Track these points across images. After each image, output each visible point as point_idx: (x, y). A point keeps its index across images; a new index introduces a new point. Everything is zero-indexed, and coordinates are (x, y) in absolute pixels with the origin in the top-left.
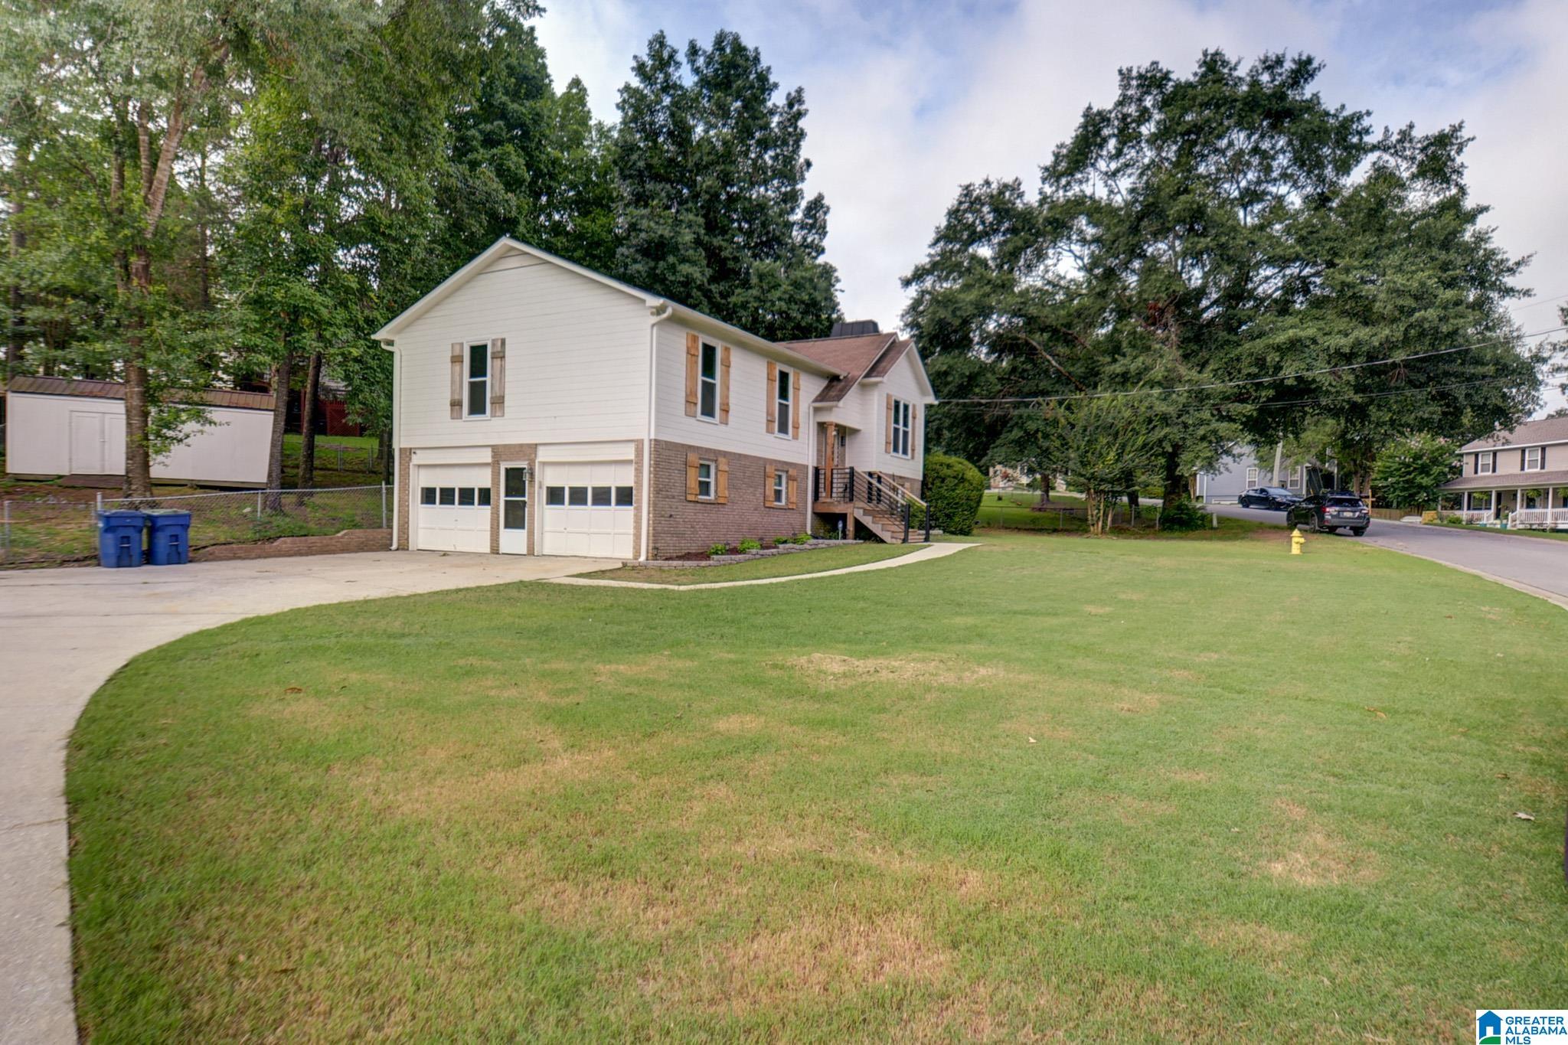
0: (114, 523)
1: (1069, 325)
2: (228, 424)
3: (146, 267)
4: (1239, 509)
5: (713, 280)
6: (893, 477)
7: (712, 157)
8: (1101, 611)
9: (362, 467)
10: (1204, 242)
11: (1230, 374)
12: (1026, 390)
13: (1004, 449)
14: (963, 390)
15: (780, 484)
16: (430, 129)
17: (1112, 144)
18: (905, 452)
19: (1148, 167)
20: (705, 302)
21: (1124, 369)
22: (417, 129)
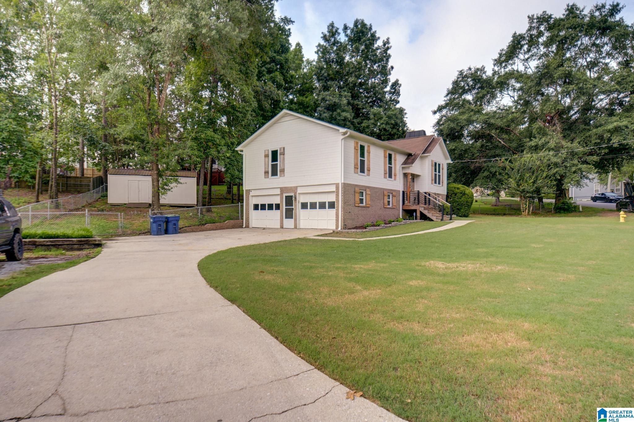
0: (156, 220)
1: (509, 126)
2: (186, 183)
3: (158, 129)
4: (592, 203)
5: (354, 118)
6: (435, 194)
7: (354, 69)
8: (539, 246)
9: (222, 197)
10: (571, 87)
11: (586, 143)
12: (490, 155)
13: (480, 180)
14: (461, 157)
15: (389, 199)
16: (253, 70)
17: (526, 47)
18: (439, 183)
19: (542, 55)
20: (352, 126)
21: (536, 144)
22: (248, 71)
